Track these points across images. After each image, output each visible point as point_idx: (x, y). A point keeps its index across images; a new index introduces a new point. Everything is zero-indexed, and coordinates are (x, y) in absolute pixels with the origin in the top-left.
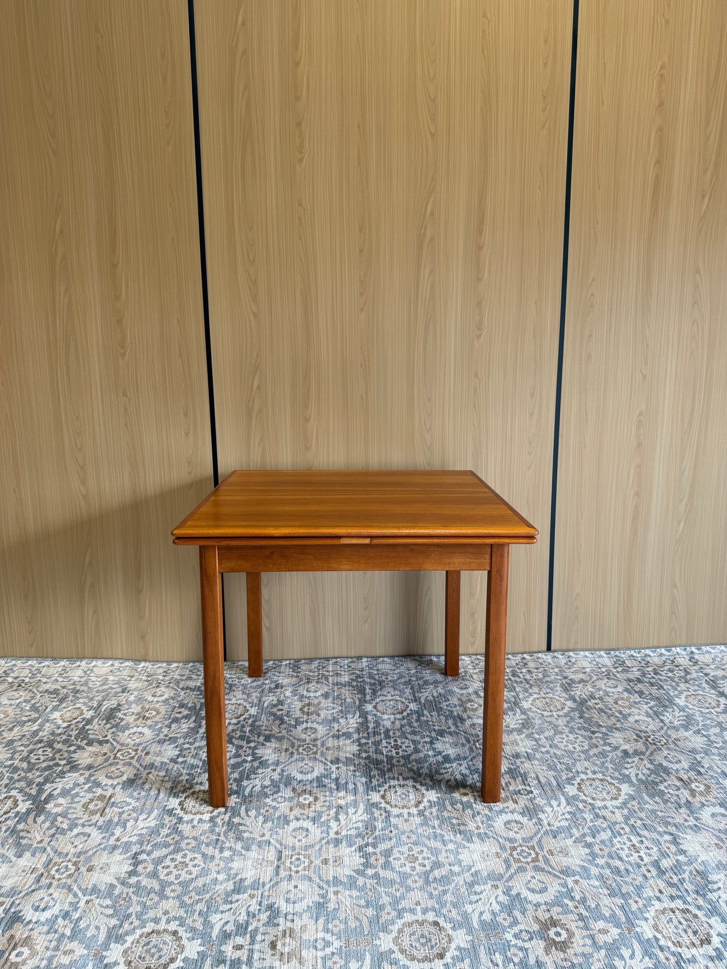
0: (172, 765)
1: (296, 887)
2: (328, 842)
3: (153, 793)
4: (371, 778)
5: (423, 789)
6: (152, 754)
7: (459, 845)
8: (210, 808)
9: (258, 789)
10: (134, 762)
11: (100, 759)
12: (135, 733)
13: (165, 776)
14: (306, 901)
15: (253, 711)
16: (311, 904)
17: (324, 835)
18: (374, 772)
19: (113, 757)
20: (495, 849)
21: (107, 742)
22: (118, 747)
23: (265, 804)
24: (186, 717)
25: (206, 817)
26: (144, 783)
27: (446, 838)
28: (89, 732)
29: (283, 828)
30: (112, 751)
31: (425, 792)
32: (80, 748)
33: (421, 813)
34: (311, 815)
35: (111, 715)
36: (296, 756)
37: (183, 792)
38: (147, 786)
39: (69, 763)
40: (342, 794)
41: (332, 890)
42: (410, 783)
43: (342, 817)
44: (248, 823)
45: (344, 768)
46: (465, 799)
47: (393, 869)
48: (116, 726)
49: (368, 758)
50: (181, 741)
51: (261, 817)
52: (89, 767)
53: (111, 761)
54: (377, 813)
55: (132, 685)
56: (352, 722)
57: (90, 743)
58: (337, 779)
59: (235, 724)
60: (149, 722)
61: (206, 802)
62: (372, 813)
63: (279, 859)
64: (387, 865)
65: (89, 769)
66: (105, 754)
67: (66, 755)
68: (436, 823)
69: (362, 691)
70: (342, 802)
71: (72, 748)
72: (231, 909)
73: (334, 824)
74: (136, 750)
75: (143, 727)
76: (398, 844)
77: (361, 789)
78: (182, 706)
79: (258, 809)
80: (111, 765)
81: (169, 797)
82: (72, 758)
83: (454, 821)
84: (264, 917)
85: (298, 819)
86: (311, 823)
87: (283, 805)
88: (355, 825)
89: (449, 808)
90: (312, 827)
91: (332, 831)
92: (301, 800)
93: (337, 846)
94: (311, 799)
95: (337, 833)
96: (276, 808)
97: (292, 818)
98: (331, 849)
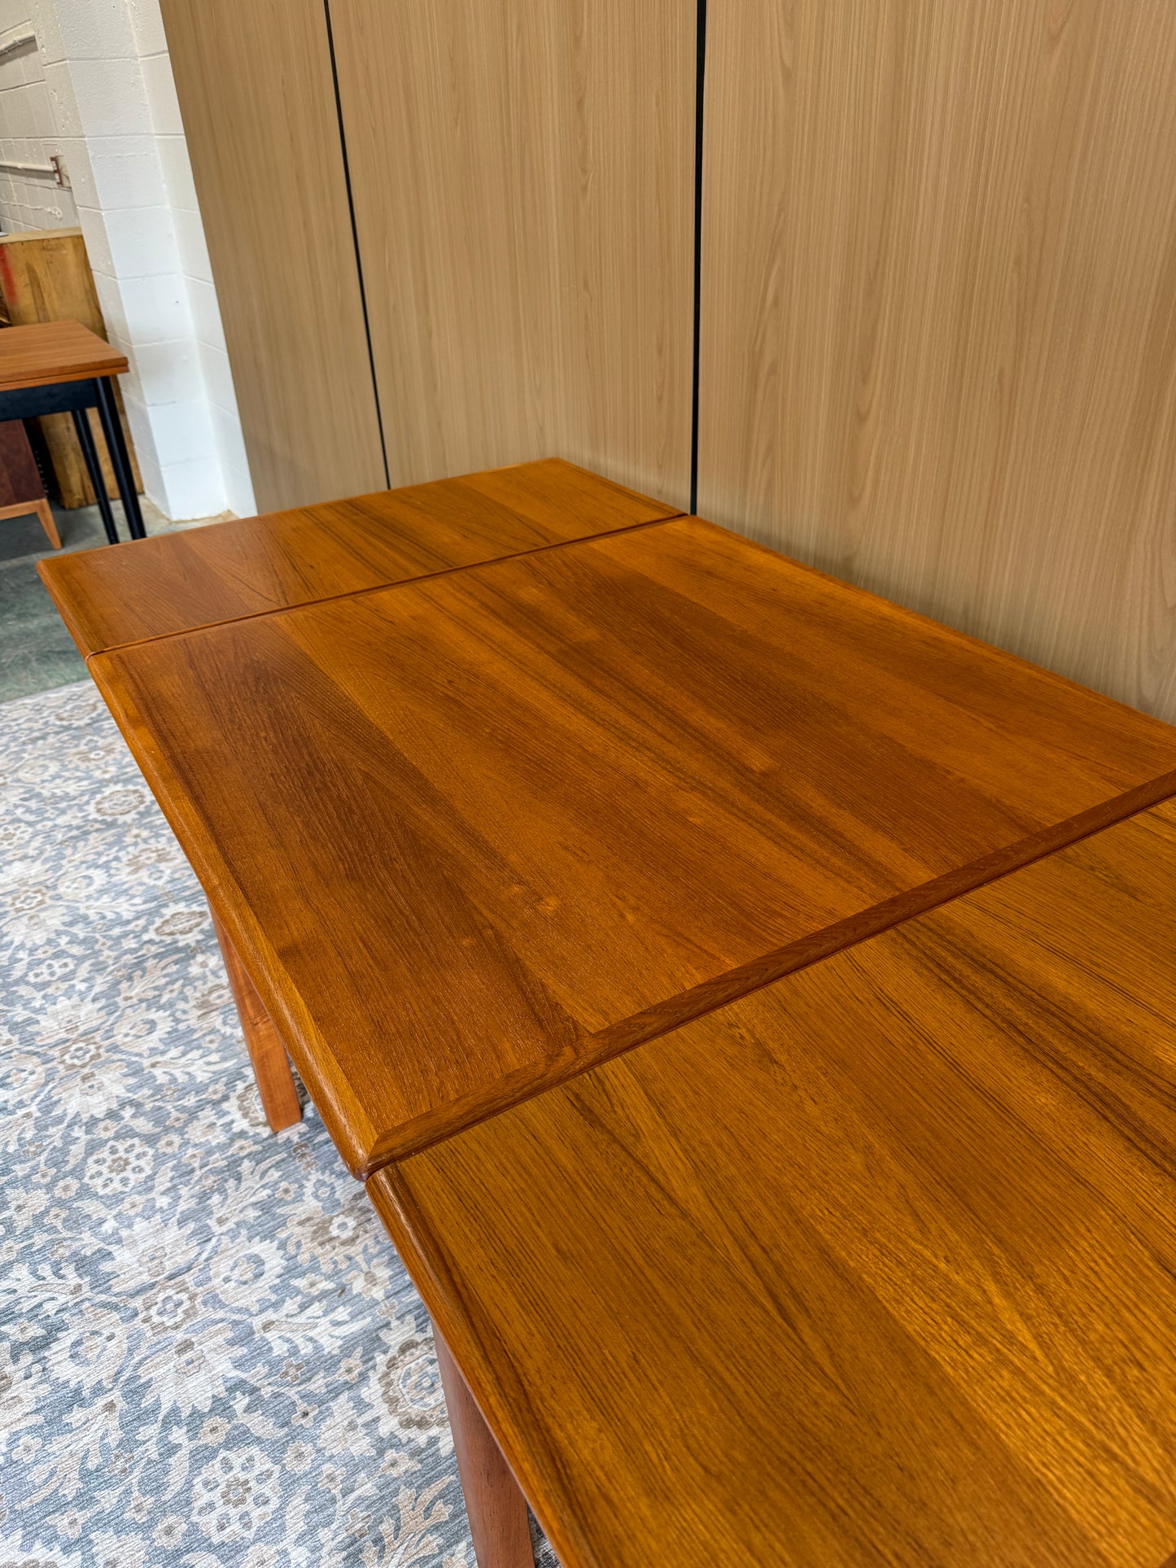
1: (110, 1338)
2: (235, 1323)
14: (81, 1370)
16: (73, 1385)
17: (255, 1309)
23: (301, 1180)
25: (242, 1124)
27: (324, 1533)
29: (250, 1239)
33: (382, 1445)
40: (383, 1273)
41: (116, 1395)
43: (317, 1308)
44: (244, 1185)
47: (195, 1472)
51: (268, 1192)
62: (347, 1354)
63: (171, 1277)
64: (203, 1455)
68: (369, 1488)
70: (358, 1286)
72: (44, 1279)
73: (290, 1306)
76: (272, 1447)
79: (286, 1176)
84: (36, 1331)
85: (282, 1246)
86: (279, 1270)
87: (311, 1205)
88: (299, 1341)
89: (428, 1495)
90: (270, 1278)
91: (270, 1315)
92: (337, 1221)
93: (231, 1343)
94: (347, 1234)
95: (266, 1327)
96: (299, 1198)
97: (283, 1236)
98: (220, 1339)
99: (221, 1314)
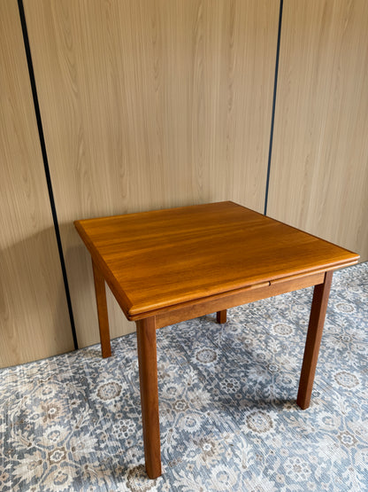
0: (99, 452)
2: (244, 478)
3: (101, 483)
4: (232, 414)
5: (265, 411)
6: (77, 448)
7: (313, 446)
8: (151, 481)
9: (171, 450)
10: (68, 460)
11: (40, 468)
12: (52, 433)
13: (100, 465)
15: (125, 386)
18: (232, 410)
19: (48, 463)
20: (332, 443)
21: (34, 449)
22: (47, 451)
23: (186, 463)
24: (81, 405)
25: (154, 489)
26: (89, 478)
27: (303, 444)
28: (13, 445)
29: (210, 477)
30: (44, 455)
31: (268, 414)
32: (15, 463)
33: (278, 432)
34: (219, 458)
35: (21, 422)
36: (178, 414)
37: (123, 474)
38: (93, 480)
39: (15, 482)
40: (225, 434)
42: (255, 410)
43: (237, 452)
44: (185, 483)
45: (212, 412)
46: (292, 411)
47: (293, 482)
48: (32, 431)
49: (220, 400)
50: (91, 428)
51: (190, 474)
52: (35, 480)
53: (49, 467)
54: (255, 440)
55: (22, 389)
56: (192, 375)
57: (21, 456)
58: (214, 423)
59: (121, 401)
60: (56, 419)
61: (145, 477)
62: (252, 443)
64: (288, 480)
65: (36, 482)
66: (40, 462)
67: (7, 475)
68: (290, 434)
69: (182, 349)
70: (230, 441)
71: (9, 466)
73: (236, 460)
74: (63, 449)
75: (55, 425)
76: (283, 460)
77: (233, 425)
78: (72, 397)
79: (183, 468)
80: (51, 471)
81: (116, 483)
82: (14, 476)
83: (298, 430)
85: (214, 466)
86: (223, 466)
87: (198, 458)
88: (249, 456)
89: (288, 421)
90: (226, 469)
91: (240, 467)
92: (205, 449)
93: (250, 478)
94: (210, 446)
95: (244, 467)
96: (194, 463)
97: (209, 466)
98: (250, 483)
99: (240, 484)
